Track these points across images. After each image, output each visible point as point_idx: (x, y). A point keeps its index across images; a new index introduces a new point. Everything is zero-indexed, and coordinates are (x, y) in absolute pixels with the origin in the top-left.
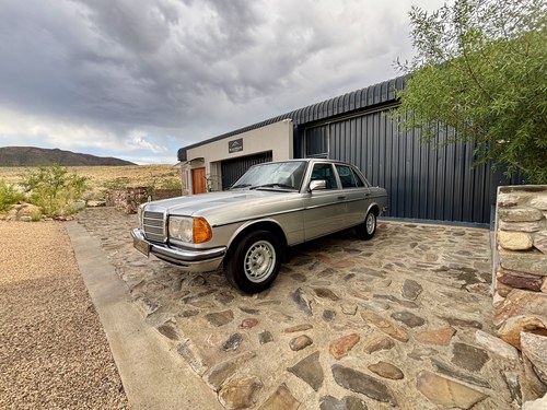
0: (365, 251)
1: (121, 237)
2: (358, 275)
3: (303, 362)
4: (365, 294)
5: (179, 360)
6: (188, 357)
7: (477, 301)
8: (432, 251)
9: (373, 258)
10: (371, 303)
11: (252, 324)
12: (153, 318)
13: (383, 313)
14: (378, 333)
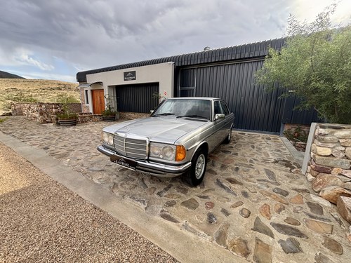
0: (232, 152)
2: (241, 168)
3: (255, 224)
4: (252, 179)
5: (192, 235)
6: (195, 232)
7: (299, 178)
8: (264, 150)
9: (239, 156)
10: (258, 184)
11: (212, 205)
12: (150, 210)
13: (268, 190)
14: (275, 202)
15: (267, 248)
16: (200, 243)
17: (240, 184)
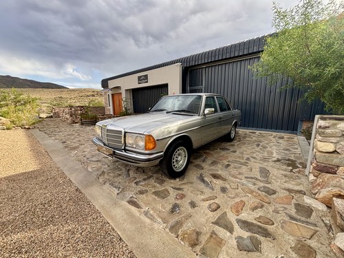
0: (232, 149)
1: (74, 141)
2: (232, 165)
3: (219, 218)
4: (240, 176)
5: (148, 221)
6: (152, 218)
7: (300, 178)
8: (269, 149)
9: (237, 153)
10: (244, 181)
11: (182, 197)
12: (121, 195)
13: (253, 187)
14: (254, 200)
15: (220, 243)
16: (152, 229)
17: (224, 180)
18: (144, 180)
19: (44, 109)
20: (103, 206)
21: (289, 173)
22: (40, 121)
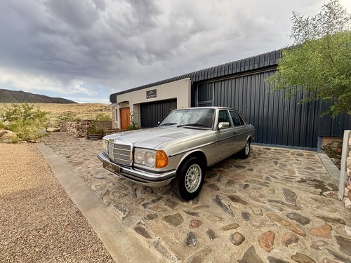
0: (248, 167)
1: (79, 156)
2: (251, 185)
3: (246, 255)
4: (262, 199)
6: (164, 253)
7: (333, 203)
8: (289, 167)
9: (255, 172)
10: (268, 205)
11: (198, 224)
12: (127, 220)
13: (280, 214)
14: (284, 231)
17: (245, 203)
18: (153, 201)
19: (52, 123)
20: (106, 234)
21: (319, 197)
22: (46, 135)
